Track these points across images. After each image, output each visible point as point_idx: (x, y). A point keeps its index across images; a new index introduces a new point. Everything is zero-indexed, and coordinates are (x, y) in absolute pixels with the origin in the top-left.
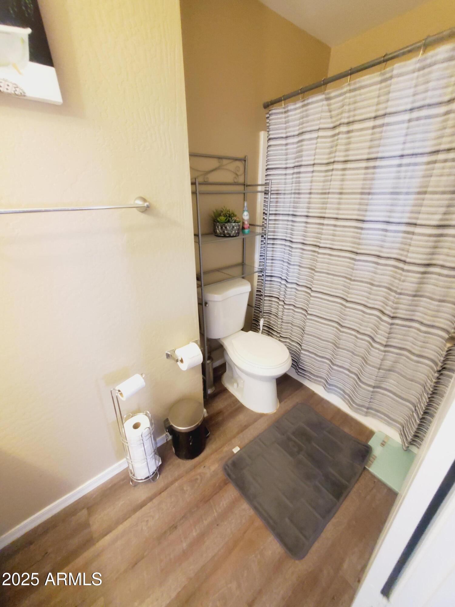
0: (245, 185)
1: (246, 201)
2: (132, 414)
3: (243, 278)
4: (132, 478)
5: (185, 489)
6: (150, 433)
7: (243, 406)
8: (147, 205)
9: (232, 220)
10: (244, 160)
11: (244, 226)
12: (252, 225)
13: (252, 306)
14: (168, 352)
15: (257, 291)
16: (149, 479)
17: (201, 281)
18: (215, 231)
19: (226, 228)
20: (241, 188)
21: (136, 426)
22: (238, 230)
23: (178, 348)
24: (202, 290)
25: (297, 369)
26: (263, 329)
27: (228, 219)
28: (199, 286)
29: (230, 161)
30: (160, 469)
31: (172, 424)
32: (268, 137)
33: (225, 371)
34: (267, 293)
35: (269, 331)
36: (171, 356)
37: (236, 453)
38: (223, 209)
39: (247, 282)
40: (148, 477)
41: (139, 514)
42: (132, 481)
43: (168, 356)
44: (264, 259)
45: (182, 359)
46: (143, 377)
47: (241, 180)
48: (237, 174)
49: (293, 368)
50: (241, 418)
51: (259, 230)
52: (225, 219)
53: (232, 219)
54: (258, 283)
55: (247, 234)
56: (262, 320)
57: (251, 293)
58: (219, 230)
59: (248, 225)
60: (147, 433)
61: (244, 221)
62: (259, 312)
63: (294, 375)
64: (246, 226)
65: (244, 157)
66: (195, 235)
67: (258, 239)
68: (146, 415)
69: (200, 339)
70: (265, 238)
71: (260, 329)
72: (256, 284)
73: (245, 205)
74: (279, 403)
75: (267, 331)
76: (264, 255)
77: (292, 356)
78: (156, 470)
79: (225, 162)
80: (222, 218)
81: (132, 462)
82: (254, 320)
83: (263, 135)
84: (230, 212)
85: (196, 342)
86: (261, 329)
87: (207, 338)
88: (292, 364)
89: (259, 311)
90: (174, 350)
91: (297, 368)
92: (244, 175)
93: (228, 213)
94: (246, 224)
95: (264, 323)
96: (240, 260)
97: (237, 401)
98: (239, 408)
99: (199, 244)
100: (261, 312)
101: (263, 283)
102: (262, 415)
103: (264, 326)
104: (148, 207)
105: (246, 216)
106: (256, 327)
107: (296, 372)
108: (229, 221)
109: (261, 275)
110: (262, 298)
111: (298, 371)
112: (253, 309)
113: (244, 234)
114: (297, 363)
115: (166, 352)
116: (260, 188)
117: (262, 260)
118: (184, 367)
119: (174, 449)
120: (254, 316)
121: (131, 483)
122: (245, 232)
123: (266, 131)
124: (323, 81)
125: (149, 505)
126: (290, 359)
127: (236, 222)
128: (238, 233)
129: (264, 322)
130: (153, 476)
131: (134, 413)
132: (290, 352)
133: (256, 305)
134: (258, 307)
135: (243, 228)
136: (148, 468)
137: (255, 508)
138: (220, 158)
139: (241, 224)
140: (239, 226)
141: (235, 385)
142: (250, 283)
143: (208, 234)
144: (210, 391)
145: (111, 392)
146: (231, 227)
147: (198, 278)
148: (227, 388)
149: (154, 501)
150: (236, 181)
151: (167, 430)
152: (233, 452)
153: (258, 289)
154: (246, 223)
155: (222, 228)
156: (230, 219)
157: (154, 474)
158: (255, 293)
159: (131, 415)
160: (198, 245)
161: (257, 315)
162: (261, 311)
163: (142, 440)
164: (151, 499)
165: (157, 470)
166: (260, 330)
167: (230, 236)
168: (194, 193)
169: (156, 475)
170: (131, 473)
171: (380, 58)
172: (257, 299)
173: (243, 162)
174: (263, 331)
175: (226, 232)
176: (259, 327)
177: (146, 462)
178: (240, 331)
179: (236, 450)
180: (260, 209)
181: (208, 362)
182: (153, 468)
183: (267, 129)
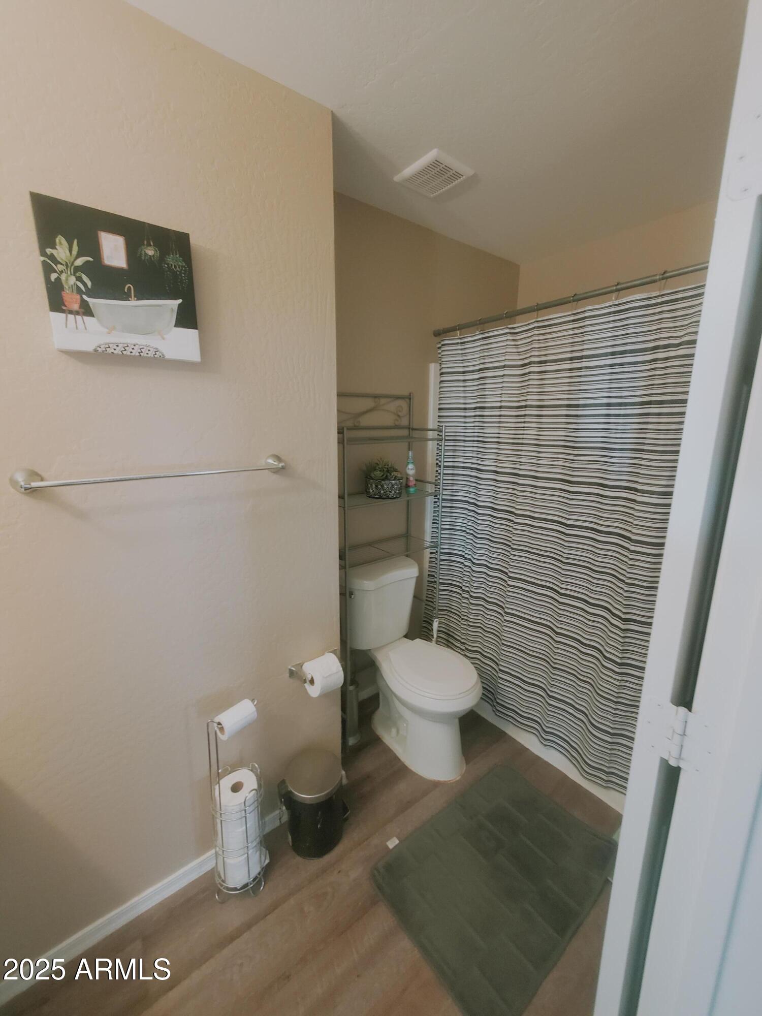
0: (409, 428)
1: (412, 450)
2: (230, 767)
3: (407, 556)
4: (219, 886)
5: (306, 909)
6: (258, 800)
7: (406, 767)
8: (282, 466)
9: (391, 476)
10: (409, 398)
11: (408, 484)
12: (420, 481)
13: (421, 600)
14: (293, 666)
15: (429, 575)
16: (248, 890)
17: (345, 560)
18: (368, 490)
19: (382, 486)
20: (405, 432)
21: (236, 788)
22: (400, 489)
23: (306, 662)
24: (346, 573)
25: (495, 706)
26: (438, 637)
27: (385, 476)
28: (342, 567)
29: (389, 400)
30: (266, 872)
31: (291, 789)
32: (440, 370)
33: (378, 707)
34: (444, 579)
35: (448, 640)
36: (297, 673)
37: (393, 848)
38: (379, 461)
39: (413, 562)
40: (246, 885)
41: (226, 952)
42: (219, 892)
43: (292, 673)
44: (437, 528)
45: (312, 678)
46: (255, 703)
47: (405, 422)
48: (399, 416)
49: (483, 702)
50: (402, 788)
51: (430, 488)
52: (381, 475)
53: (391, 474)
54: (430, 563)
55: (413, 494)
56: (437, 621)
57: (419, 580)
58: (372, 490)
59: (414, 482)
60: (252, 801)
61: (408, 477)
62: (432, 609)
63: (487, 714)
64: (411, 484)
65: (408, 395)
66: (340, 497)
67: (430, 500)
68: (252, 771)
69: (341, 649)
70: (438, 499)
71: (433, 636)
72: (426, 564)
73: (410, 455)
74: (465, 765)
75: (445, 639)
76: (437, 522)
77: (482, 682)
78: (259, 874)
79: (383, 401)
80: (378, 474)
81: (225, 852)
82: (425, 621)
83: (433, 368)
84: (388, 466)
85: (334, 652)
86: (435, 636)
87: (351, 648)
88: (483, 694)
89: (432, 607)
90: (301, 664)
91: (495, 704)
92: (408, 416)
93: (386, 467)
94: (412, 481)
95: (439, 627)
96: (401, 529)
97: (396, 759)
98: (399, 770)
99: (345, 510)
100: (435, 608)
101: (436, 564)
102: (436, 784)
103: (439, 631)
104: (283, 468)
105: (411, 470)
106: (427, 633)
107: (494, 711)
108: (386, 478)
109: (434, 551)
110: (435, 586)
111: (497, 709)
112: (424, 604)
113: (408, 494)
114: (493, 694)
115: (289, 667)
116: (431, 434)
117: (435, 530)
118: (314, 691)
119: (290, 837)
120: (425, 616)
121: (217, 897)
122: (409, 491)
123: (437, 362)
124: (506, 314)
125: (246, 935)
126: (480, 685)
127: (397, 479)
128: (400, 493)
129: (440, 625)
130: (255, 882)
131: (234, 768)
132: (478, 673)
133: (427, 597)
134: (431, 600)
135: (407, 486)
136: (249, 867)
137: (423, 948)
138: (376, 397)
139: (404, 481)
140: (401, 484)
141: (394, 731)
142: (418, 563)
143: (357, 494)
144: (352, 741)
145: (208, 726)
146: (390, 486)
147: (342, 557)
148: (380, 737)
149: (254, 929)
150: (397, 423)
151: (283, 800)
152: (387, 847)
153: (430, 573)
154: (411, 479)
155: (376, 486)
156: (388, 474)
157: (257, 880)
158: (426, 578)
159: (230, 769)
160: (343, 511)
161: (429, 613)
162: (435, 606)
163: (244, 811)
164: (248, 926)
165: (261, 874)
166: (433, 638)
167: (388, 498)
168: (341, 442)
169: (259, 883)
170: (220, 877)
171: (569, 297)
172: (429, 588)
173: (408, 400)
174: (438, 640)
175: (382, 492)
176: (432, 633)
177: (246, 855)
178: (402, 638)
179: (393, 843)
180: (431, 458)
181: (351, 688)
182: (256, 870)
183: (439, 360)
